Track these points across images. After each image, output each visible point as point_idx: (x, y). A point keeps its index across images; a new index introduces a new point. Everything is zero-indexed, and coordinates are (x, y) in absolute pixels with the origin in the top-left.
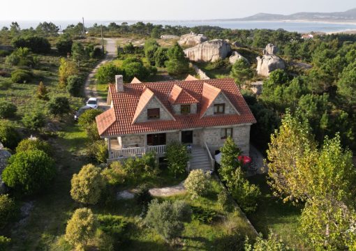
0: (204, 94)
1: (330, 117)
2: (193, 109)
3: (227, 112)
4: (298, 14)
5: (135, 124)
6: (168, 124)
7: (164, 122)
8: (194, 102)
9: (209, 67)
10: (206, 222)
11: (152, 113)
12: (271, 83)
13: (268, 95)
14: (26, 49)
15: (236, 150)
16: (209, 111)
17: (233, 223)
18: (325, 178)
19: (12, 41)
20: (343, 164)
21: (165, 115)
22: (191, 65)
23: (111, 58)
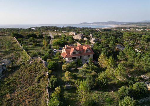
0: (83, 48)
1: (109, 52)
2: (82, 52)
3: (89, 52)
4: (94, 23)
5: (71, 55)
6: (77, 55)
7: (76, 54)
8: (82, 50)
9: (79, 41)
10: (88, 73)
11: (74, 53)
12: (96, 45)
13: (95, 48)
14: (32, 37)
15: (91, 59)
16: (85, 52)
17: (93, 73)
18: (110, 63)
19: (27, 35)
20: (113, 61)
21: (77, 53)
22: (75, 40)
23: (52, 38)
